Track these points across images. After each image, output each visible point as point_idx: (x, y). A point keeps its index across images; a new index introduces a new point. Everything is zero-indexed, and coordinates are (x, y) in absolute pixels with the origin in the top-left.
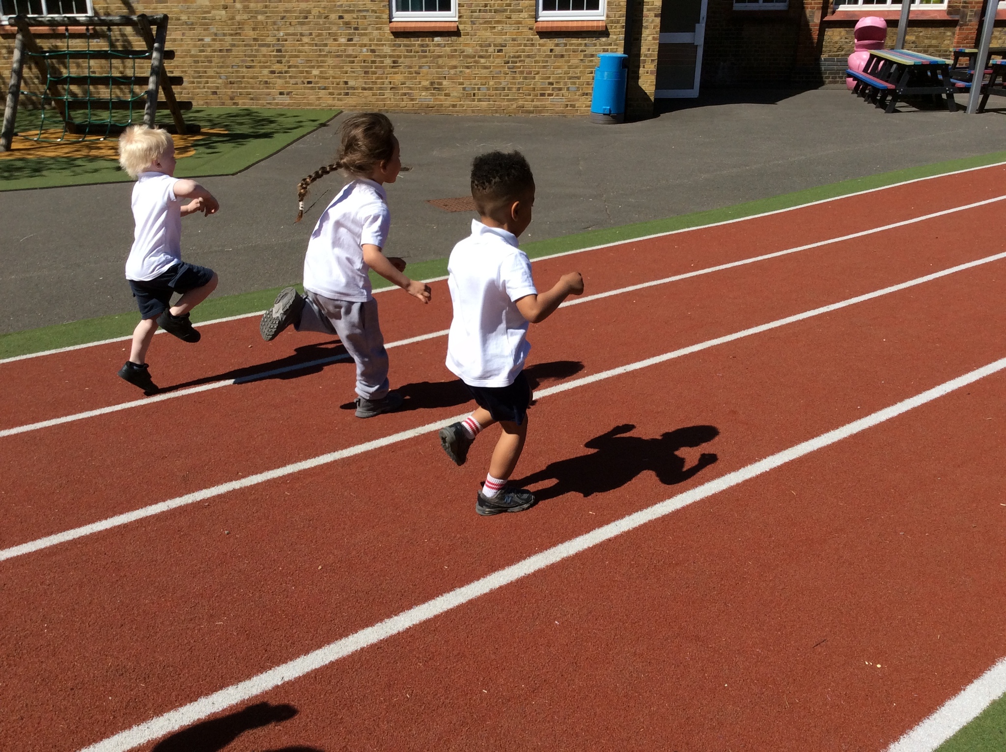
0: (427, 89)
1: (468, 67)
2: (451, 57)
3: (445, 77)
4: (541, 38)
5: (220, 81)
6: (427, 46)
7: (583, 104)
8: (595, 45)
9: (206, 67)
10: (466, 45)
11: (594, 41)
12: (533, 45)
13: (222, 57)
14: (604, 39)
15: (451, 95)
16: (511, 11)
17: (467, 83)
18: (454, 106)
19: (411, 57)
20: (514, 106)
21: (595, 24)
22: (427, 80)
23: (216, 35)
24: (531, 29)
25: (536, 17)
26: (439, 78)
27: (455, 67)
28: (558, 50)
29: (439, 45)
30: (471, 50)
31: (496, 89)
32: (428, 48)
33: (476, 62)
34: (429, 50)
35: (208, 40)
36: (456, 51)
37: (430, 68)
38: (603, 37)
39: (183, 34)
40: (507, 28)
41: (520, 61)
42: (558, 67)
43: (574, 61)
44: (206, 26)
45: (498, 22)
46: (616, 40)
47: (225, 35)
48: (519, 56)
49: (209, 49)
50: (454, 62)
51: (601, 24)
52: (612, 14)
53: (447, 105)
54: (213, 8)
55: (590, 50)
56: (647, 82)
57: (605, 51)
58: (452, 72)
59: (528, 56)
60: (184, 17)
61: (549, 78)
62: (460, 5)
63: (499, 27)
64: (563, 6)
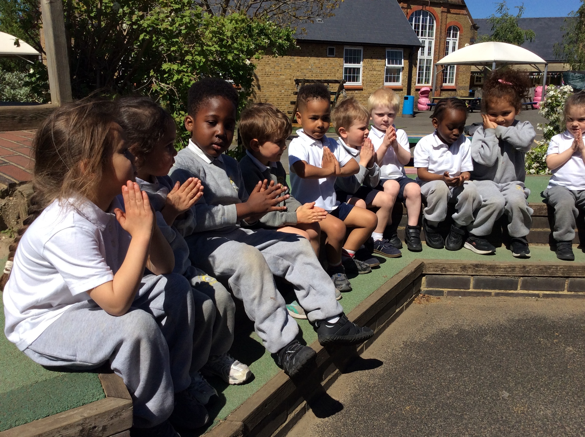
1: (364, 101)
2: (360, 97)
5: (286, 107)
9: (281, 102)
10: (364, 93)
11: (399, 92)
13: (287, 98)
14: (401, 91)
16: (378, 82)
23: (286, 89)
25: (384, 84)
29: (357, 93)
35: (283, 91)
36: (362, 95)
39: (274, 89)
44: (283, 86)
45: (374, 86)
46: (404, 91)
47: (289, 89)
49: (283, 95)
50: (360, 99)
51: (400, 87)
52: (404, 84)
54: (286, 79)
60: (275, 83)
62: (363, 80)
63: (374, 87)
64: (390, 81)
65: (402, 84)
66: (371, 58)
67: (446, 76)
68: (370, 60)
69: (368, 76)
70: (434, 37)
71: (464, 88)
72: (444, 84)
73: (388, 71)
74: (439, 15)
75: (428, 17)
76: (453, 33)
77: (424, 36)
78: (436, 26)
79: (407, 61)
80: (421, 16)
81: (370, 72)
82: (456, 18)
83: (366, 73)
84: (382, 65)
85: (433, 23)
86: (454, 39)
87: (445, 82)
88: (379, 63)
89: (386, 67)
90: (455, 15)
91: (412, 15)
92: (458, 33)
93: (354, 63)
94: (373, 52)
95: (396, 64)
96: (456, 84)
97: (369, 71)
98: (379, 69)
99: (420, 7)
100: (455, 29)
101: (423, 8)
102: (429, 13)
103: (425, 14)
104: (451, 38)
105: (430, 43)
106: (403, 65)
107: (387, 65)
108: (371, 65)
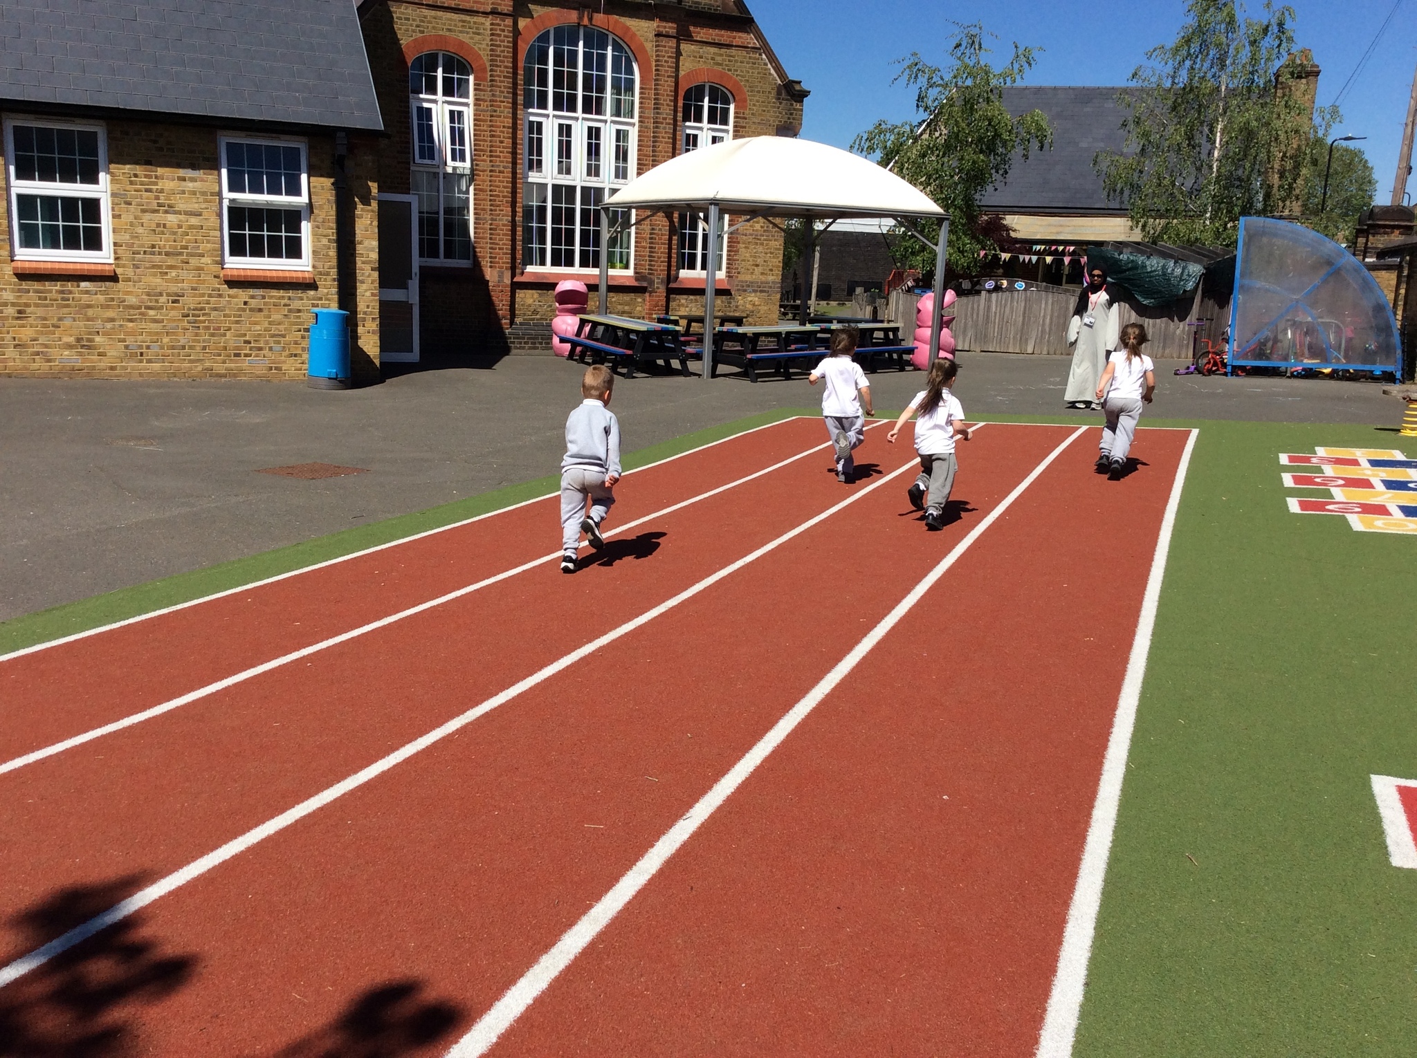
0: (69, 346)
1: (131, 321)
2: (105, 307)
3: (98, 332)
4: (230, 288)
6: (70, 292)
7: (291, 367)
8: (302, 299)
10: (128, 293)
11: (299, 293)
12: (220, 296)
14: (312, 293)
15: (108, 354)
16: (190, 255)
17: (130, 340)
18: (112, 368)
19: (46, 306)
20: (200, 369)
21: (300, 275)
22: (71, 336)
24: (215, 277)
25: (222, 263)
26: (90, 333)
27: (112, 320)
28: (254, 303)
30: (134, 300)
31: (173, 348)
32: (71, 296)
33: (141, 314)
34: (73, 298)
36: (112, 300)
37: (74, 321)
38: (311, 290)
40: (184, 274)
41: (204, 315)
42: (256, 323)
43: (276, 317)
45: (171, 267)
46: (328, 294)
48: (201, 309)
50: (110, 314)
51: (307, 275)
52: (320, 264)
53: (101, 368)
55: (296, 304)
56: (370, 343)
57: (313, 306)
58: (109, 325)
59: (215, 309)
61: (245, 335)
62: (115, 244)
63: (174, 273)
64: (257, 252)
65: (314, 267)
66: (148, 163)
67: (693, 246)
68: (139, 169)
69: (140, 230)
70: (636, 119)
71: (760, 288)
72: (684, 273)
73: (238, 215)
74: (649, 46)
75: (610, 48)
76: (712, 111)
77: (599, 112)
78: (642, 82)
79: (327, 182)
80: (581, 44)
81: (147, 216)
82: (719, 59)
83: (127, 218)
84: (204, 194)
85: (631, 72)
86: (718, 126)
87: (692, 266)
88: (190, 185)
89: (226, 203)
90: (715, 50)
91: (544, 38)
92: (732, 107)
93: (68, 177)
94: (155, 142)
95: (274, 190)
96: (729, 276)
97: (144, 211)
98: (194, 207)
99: (573, 16)
100: (719, 96)
101: (581, 18)
102: (610, 37)
103: (597, 40)
104: (705, 124)
105: (621, 136)
106: (303, 199)
107: (228, 195)
108: (147, 190)
